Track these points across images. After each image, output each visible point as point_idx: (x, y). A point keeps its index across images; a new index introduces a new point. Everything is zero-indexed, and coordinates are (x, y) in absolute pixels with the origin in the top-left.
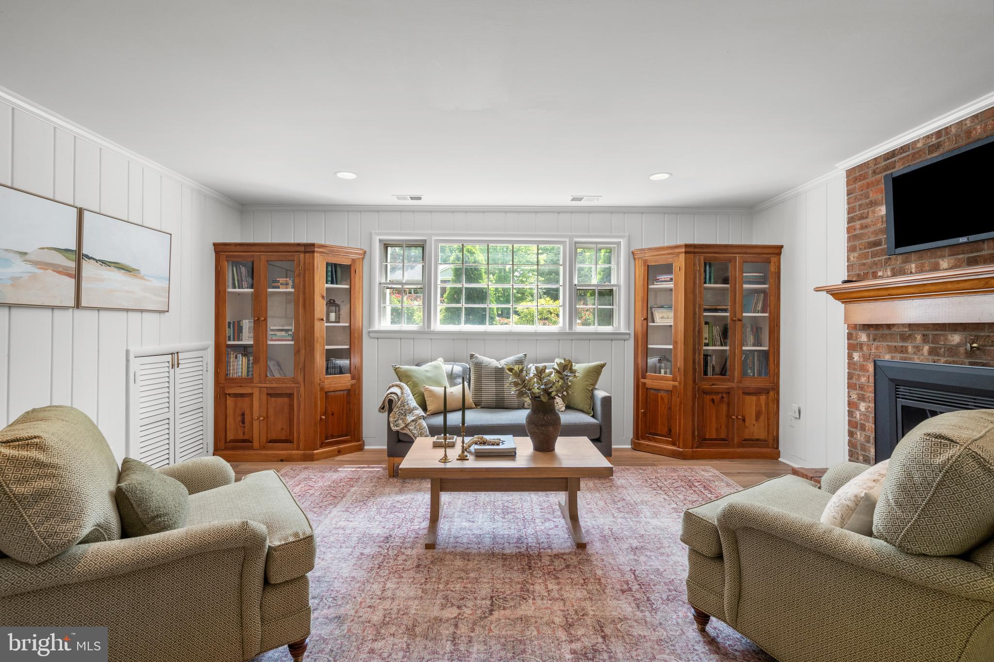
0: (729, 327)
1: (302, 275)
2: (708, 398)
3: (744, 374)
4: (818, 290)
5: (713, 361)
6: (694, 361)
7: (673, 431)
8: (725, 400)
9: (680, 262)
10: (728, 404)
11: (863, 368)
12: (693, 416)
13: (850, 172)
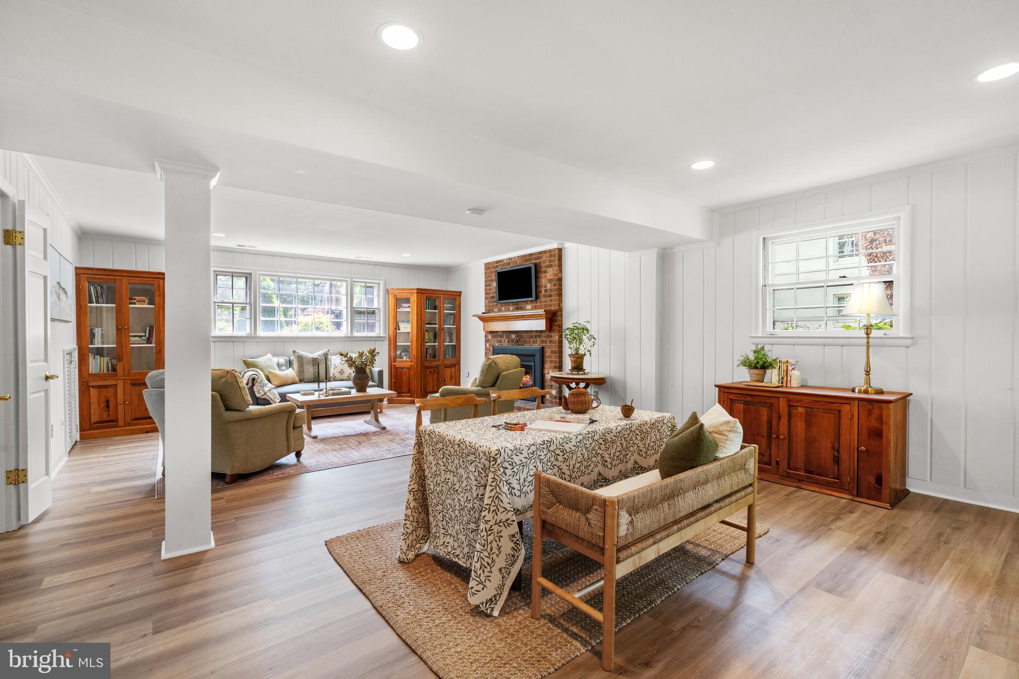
0: (437, 332)
1: (161, 296)
2: (428, 370)
3: (445, 357)
4: (474, 316)
5: (430, 351)
6: (421, 351)
7: (411, 390)
8: (436, 371)
9: (414, 298)
10: (438, 373)
11: (490, 350)
12: (421, 381)
13: (486, 264)
